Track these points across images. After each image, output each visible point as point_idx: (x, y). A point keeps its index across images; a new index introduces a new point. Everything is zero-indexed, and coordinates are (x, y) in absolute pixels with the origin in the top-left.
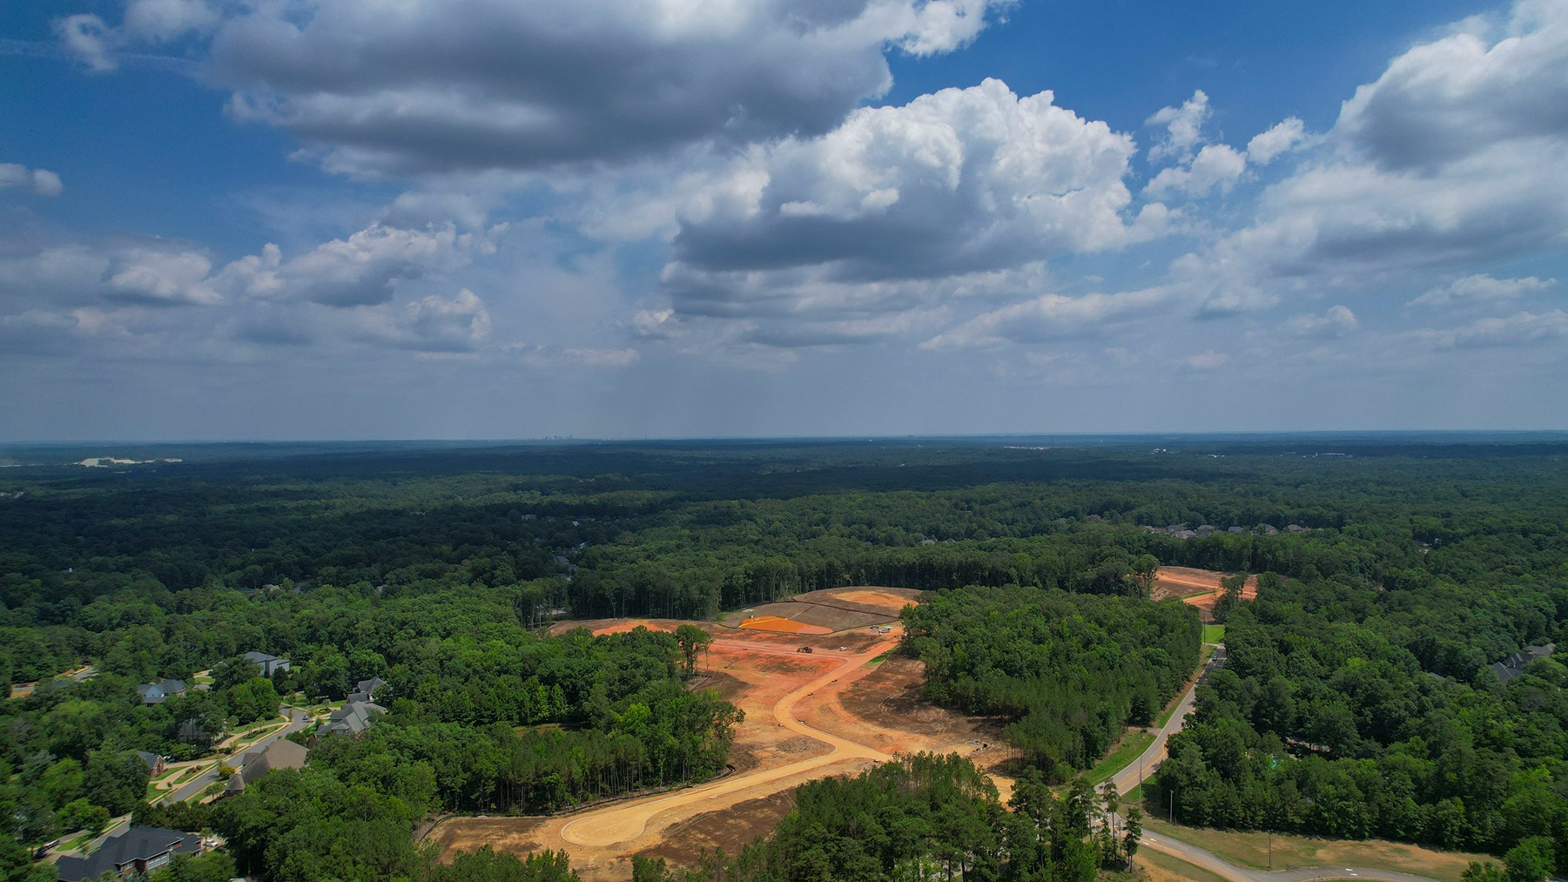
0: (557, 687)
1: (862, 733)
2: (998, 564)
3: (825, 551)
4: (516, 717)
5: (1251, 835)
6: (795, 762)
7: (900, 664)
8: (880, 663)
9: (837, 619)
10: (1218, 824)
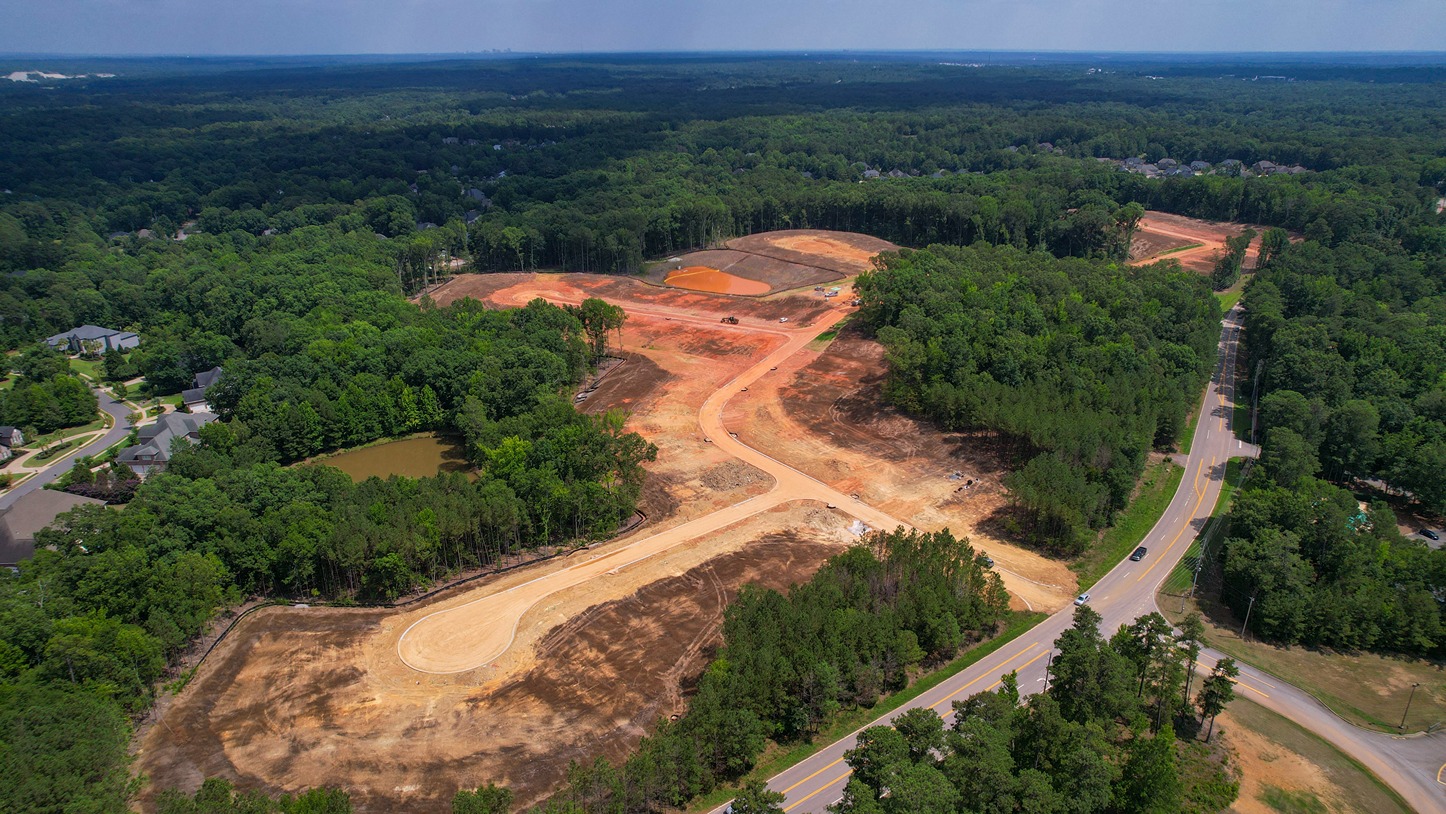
0: (427, 389)
1: (810, 456)
2: (961, 211)
3: (762, 187)
4: (378, 427)
5: (1355, 660)
6: (725, 506)
7: (852, 345)
8: (828, 343)
9: (776, 272)
10: (1309, 643)
